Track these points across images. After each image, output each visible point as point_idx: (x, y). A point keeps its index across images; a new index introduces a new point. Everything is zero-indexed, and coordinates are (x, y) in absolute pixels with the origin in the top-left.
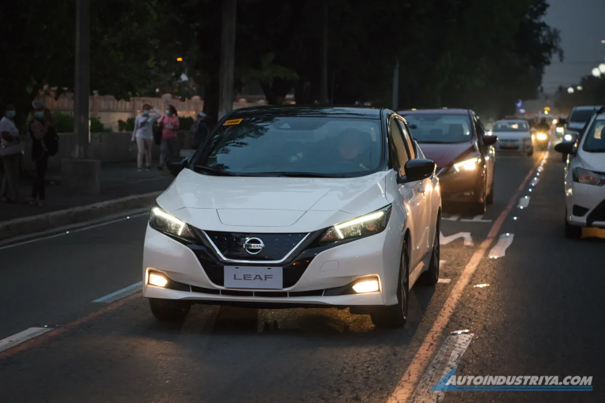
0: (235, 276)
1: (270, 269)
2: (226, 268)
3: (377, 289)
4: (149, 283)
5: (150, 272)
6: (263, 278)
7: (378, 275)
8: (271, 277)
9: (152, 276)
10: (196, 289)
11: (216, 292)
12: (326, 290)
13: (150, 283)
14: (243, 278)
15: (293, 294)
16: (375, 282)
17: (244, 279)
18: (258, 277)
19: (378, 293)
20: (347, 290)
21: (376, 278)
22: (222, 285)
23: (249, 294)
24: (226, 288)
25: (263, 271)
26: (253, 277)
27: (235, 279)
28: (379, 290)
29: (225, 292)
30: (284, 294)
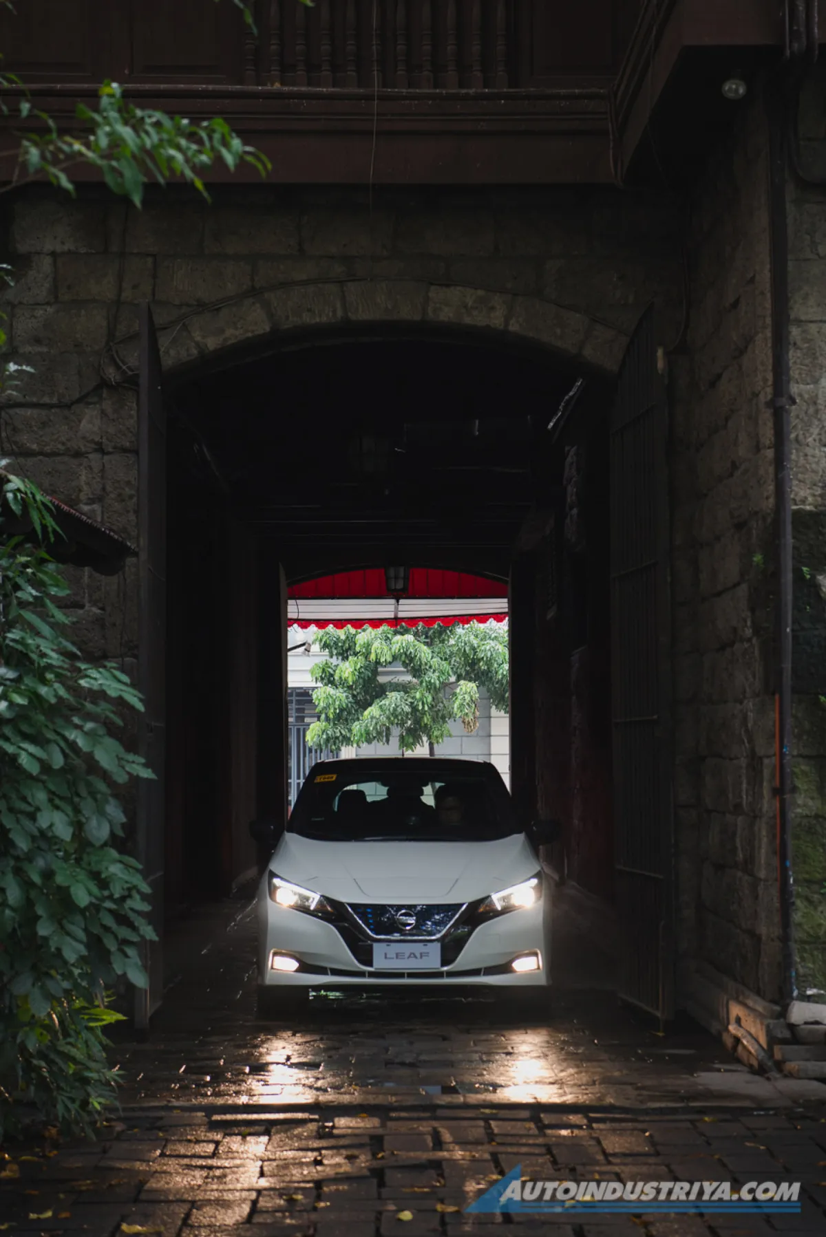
0: (386, 954)
1: (426, 945)
2: (375, 945)
3: (536, 967)
4: (272, 968)
5: (275, 954)
6: (418, 956)
7: (539, 952)
8: (427, 954)
9: (277, 959)
10: (336, 972)
11: (361, 974)
12: (486, 968)
13: (275, 967)
14: (395, 956)
15: (451, 974)
16: (534, 959)
17: (397, 958)
18: (412, 955)
19: (537, 971)
20: (506, 968)
21: (536, 954)
22: (371, 965)
23: (401, 975)
24: (376, 969)
25: (418, 948)
26: (407, 955)
27: (386, 958)
28: (539, 968)
29: (372, 975)
30: (439, 975)
